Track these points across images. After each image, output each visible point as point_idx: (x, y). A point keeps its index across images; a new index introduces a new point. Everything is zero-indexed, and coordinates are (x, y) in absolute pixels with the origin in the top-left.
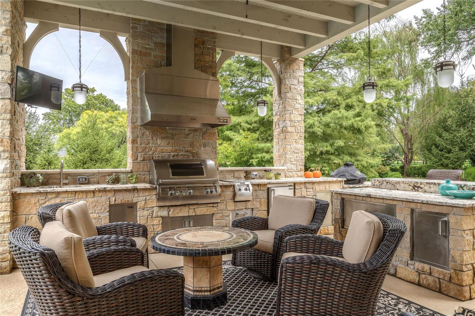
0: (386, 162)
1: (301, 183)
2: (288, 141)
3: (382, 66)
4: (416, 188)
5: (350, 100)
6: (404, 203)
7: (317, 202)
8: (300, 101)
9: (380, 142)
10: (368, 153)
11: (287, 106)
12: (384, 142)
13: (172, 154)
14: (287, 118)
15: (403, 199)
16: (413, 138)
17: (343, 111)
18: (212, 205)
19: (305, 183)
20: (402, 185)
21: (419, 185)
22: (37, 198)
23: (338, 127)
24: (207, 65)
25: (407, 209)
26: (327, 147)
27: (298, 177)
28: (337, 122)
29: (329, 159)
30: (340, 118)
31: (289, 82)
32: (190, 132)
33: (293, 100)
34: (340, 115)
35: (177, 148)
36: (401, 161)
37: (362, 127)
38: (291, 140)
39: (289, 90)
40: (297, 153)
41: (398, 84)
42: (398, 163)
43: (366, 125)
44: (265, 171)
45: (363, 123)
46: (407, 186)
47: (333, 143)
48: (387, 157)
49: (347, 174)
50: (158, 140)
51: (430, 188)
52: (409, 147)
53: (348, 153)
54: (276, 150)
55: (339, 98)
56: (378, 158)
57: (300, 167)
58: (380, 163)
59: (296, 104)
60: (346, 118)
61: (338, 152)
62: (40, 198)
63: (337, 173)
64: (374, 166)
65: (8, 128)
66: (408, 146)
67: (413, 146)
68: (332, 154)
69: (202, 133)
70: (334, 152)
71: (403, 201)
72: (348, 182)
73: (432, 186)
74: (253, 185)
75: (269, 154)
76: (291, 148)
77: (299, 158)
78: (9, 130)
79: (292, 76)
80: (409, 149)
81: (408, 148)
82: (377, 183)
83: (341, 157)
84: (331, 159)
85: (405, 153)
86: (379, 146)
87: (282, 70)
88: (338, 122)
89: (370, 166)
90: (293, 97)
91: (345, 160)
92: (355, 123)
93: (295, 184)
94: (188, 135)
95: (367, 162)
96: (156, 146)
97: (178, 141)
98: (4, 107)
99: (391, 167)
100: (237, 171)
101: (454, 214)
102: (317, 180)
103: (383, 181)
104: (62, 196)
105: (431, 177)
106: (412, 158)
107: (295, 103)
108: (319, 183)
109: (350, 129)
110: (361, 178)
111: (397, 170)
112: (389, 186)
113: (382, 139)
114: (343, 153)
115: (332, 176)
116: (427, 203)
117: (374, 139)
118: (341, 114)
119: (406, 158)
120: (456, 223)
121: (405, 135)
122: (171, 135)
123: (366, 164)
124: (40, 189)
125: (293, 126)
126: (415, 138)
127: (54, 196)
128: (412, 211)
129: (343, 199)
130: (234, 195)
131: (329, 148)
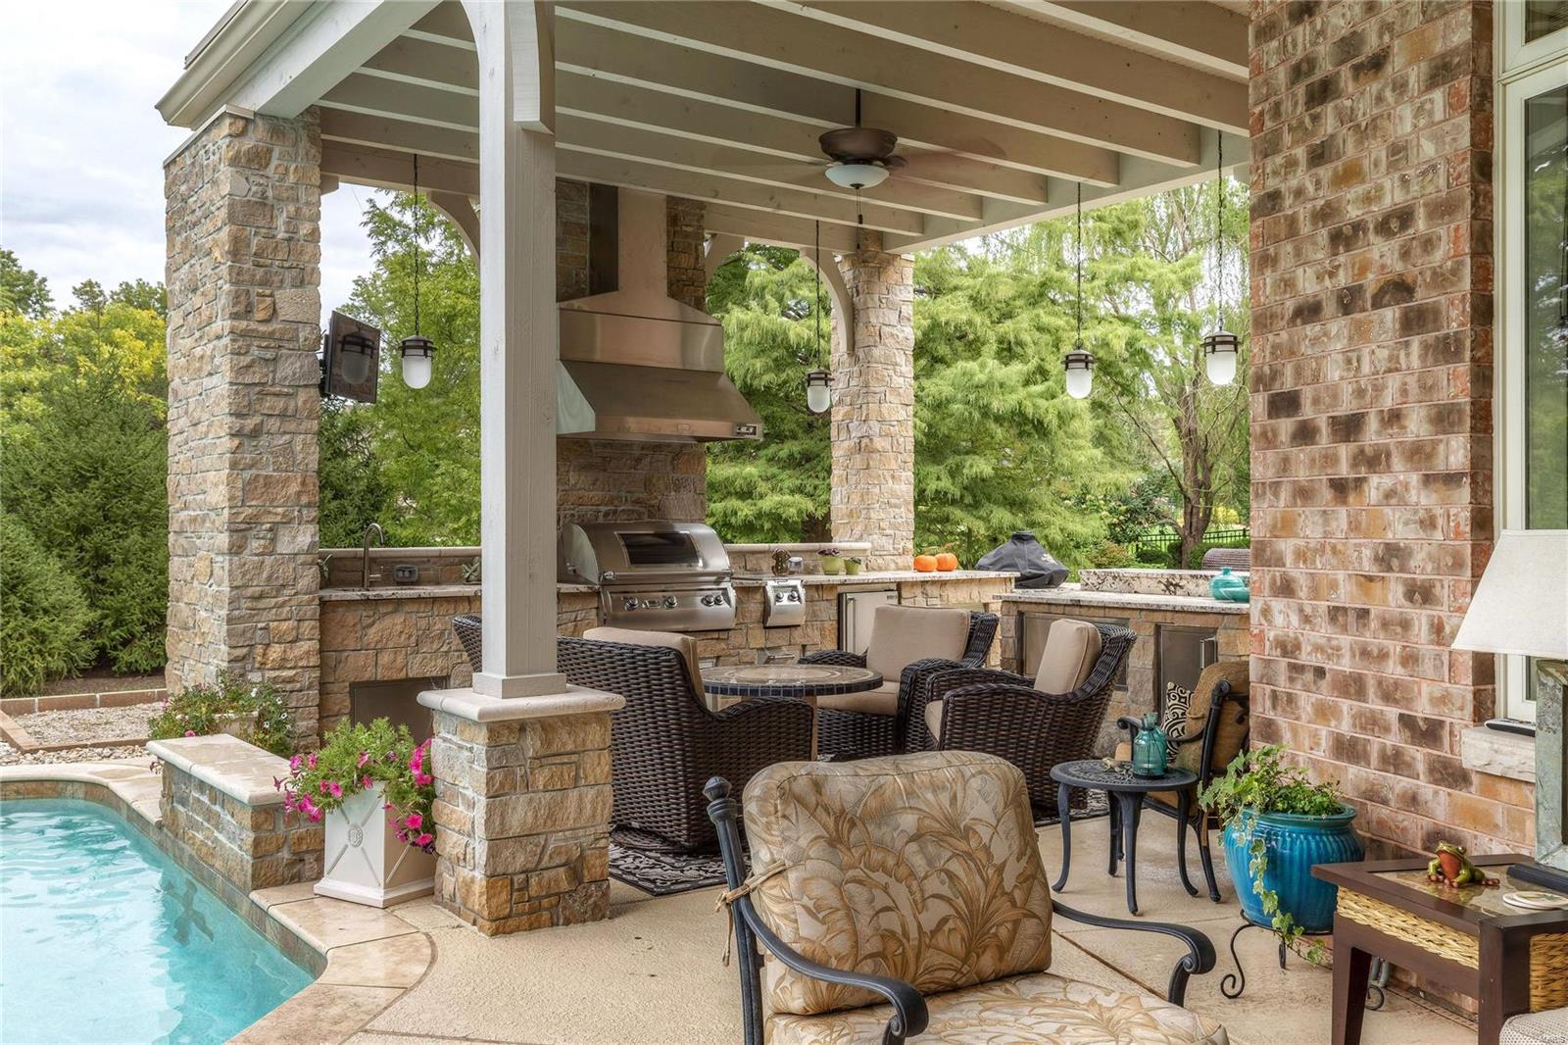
0: (1124, 530)
1: (913, 584)
2: (874, 474)
3: (1114, 213)
4: (1171, 587)
5: (1012, 326)
6: (1143, 613)
7: (972, 617)
8: (904, 369)
9: (1102, 463)
10: (1063, 495)
11: (872, 383)
12: (1115, 463)
13: (603, 509)
14: (873, 416)
15: (1140, 604)
16: (1211, 444)
17: (992, 363)
18: (716, 635)
19: (924, 583)
20: (1145, 582)
21: (1177, 581)
22: (359, 613)
23: (977, 415)
24: (684, 277)
25: (1147, 626)
26: (938, 479)
27: (898, 569)
28: (972, 397)
29: (946, 520)
30: (983, 386)
31: (878, 317)
32: (644, 452)
33: (885, 366)
34: (981, 377)
35: (614, 493)
36: (1172, 524)
37: (1050, 416)
38: (880, 472)
39: (878, 339)
40: (896, 506)
41: (1160, 276)
42: (1162, 533)
43: (1062, 408)
44: (823, 553)
45: (1051, 402)
46: (1153, 583)
47: (959, 467)
48: (1127, 511)
49: (1020, 562)
50: (571, 474)
51: (1197, 586)
52: (1200, 476)
53: (1005, 498)
54: (838, 498)
55: (978, 319)
56: (1097, 515)
57: (902, 544)
58: (1104, 532)
59: (894, 377)
60: (1001, 385)
61: (974, 496)
62: (364, 614)
63: (993, 560)
64: (1085, 545)
65: (314, 453)
66: (1196, 473)
67: (1213, 476)
68: (953, 502)
69: (671, 455)
70: (962, 497)
71: (1141, 610)
72: (1023, 582)
73: (1201, 581)
74: (806, 586)
75: (750, 501)
76: (881, 493)
77: (900, 520)
78: (316, 456)
79: (884, 301)
80: (1199, 485)
81: (1196, 481)
82: (1094, 580)
83: (983, 513)
84: (951, 517)
85: (1187, 499)
86: (1099, 478)
87: (860, 285)
88: (977, 400)
89: (1072, 543)
90: (886, 356)
91: (994, 521)
92: (1027, 403)
93: (899, 585)
94: (639, 460)
95: (1062, 530)
96: (567, 487)
97: (616, 476)
98: (308, 406)
99: (1140, 545)
100: (754, 553)
101: (1225, 628)
102: (946, 576)
103: (1107, 574)
104: (407, 608)
105: (1210, 566)
106: (1208, 514)
107: (891, 372)
108: (957, 582)
109: (1011, 421)
110: (1056, 572)
111: (1159, 557)
112: (1119, 585)
113: (1113, 455)
114: (989, 499)
115: (981, 568)
116: (1183, 611)
117: (1088, 453)
118: (987, 371)
119: (1190, 514)
120: (1227, 644)
121: (1188, 436)
122: (599, 460)
123: (1059, 538)
124: (382, 593)
125: (887, 435)
126: (1220, 446)
127: (390, 608)
128: (1158, 627)
129: (1021, 614)
130: (766, 612)
131: (945, 484)
